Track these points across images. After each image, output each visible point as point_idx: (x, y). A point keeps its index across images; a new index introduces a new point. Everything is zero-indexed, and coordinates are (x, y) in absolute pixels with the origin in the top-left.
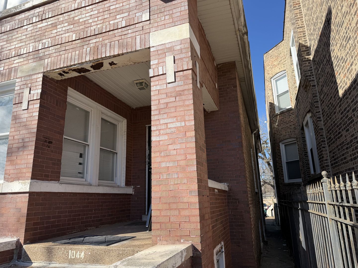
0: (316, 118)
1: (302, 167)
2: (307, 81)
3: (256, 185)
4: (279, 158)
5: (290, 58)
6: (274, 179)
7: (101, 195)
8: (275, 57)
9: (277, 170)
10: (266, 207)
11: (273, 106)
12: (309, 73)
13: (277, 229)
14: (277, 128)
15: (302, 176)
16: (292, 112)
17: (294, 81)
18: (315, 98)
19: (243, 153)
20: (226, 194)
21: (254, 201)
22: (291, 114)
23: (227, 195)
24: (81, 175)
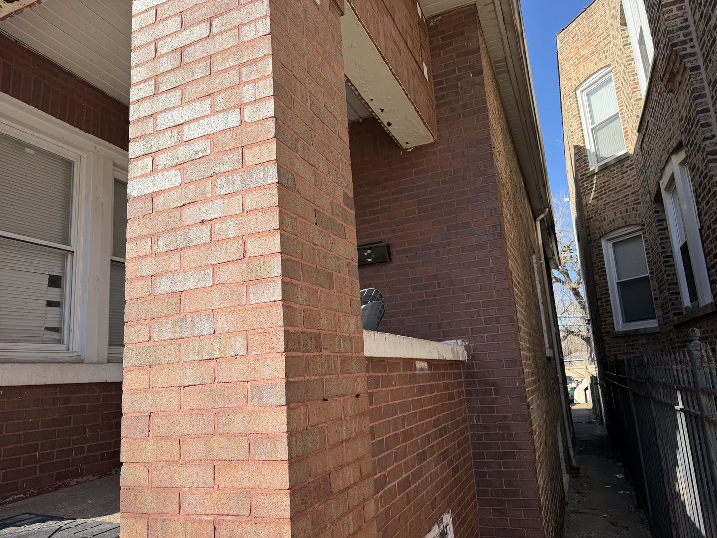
0: (705, 154)
1: (657, 292)
2: (676, 59)
3: (549, 341)
4: (600, 274)
5: (622, 30)
6: (588, 324)
7: (113, 386)
8: (585, 37)
9: (597, 302)
10: (573, 383)
11: (582, 154)
12: (681, 36)
13: (599, 432)
14: (593, 206)
15: (658, 314)
16: (629, 163)
17: (633, 87)
18: (700, 100)
19: (506, 254)
20: (461, 371)
21: (544, 381)
22: (627, 168)
23: (464, 372)
24: (55, 336)
